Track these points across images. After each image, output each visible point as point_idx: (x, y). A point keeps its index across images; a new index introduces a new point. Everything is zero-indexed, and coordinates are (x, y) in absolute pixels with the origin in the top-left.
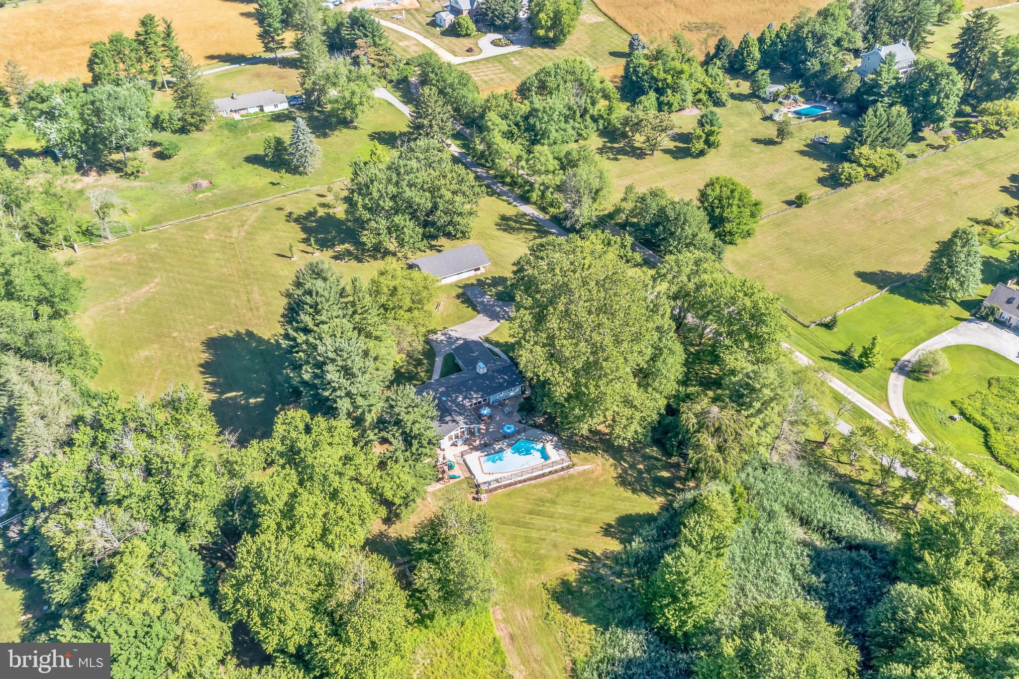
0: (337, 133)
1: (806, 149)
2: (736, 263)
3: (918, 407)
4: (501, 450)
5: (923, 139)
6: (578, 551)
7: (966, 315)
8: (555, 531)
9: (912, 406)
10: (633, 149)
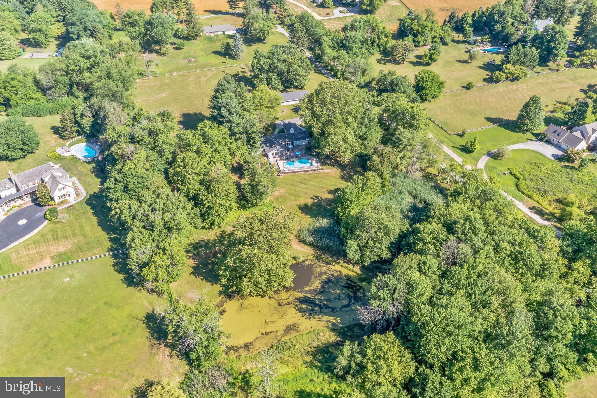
0: (256, 44)
1: (483, 66)
3: (491, 168)
4: (294, 161)
5: (548, 66)
7: (534, 138)
8: (308, 189)
9: (488, 167)
10: (395, 60)
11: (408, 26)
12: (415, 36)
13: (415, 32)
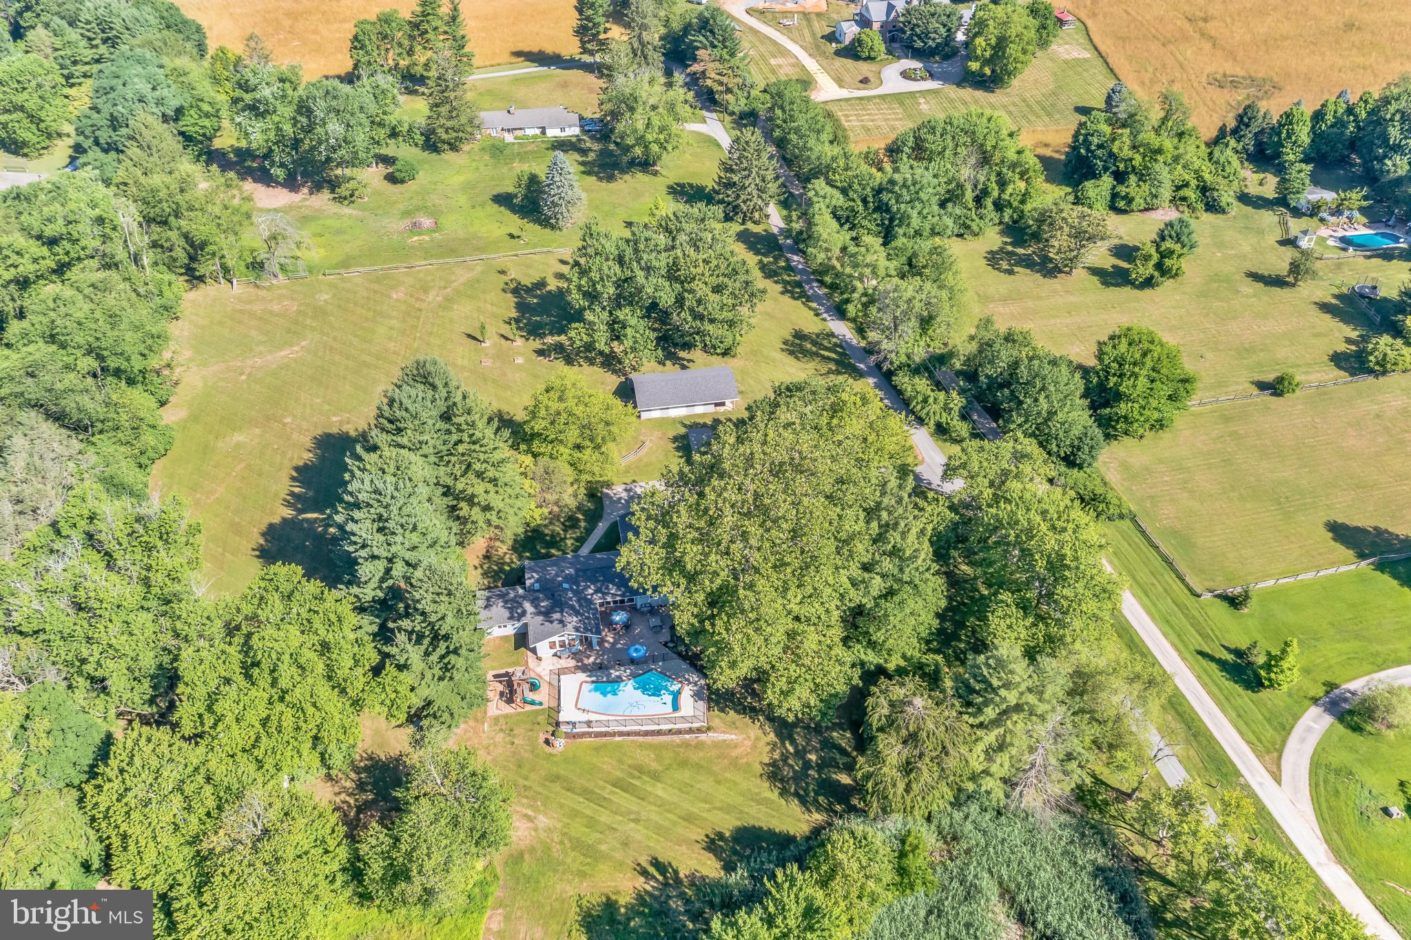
0: (627, 177)
1: (1334, 301)
2: (1125, 466)
3: (1332, 777)
4: (619, 680)
6: (656, 863)
8: (637, 821)
9: (1322, 772)
10: (1046, 259)
11: (1100, 146)
12: (1120, 177)
13: (1122, 166)
